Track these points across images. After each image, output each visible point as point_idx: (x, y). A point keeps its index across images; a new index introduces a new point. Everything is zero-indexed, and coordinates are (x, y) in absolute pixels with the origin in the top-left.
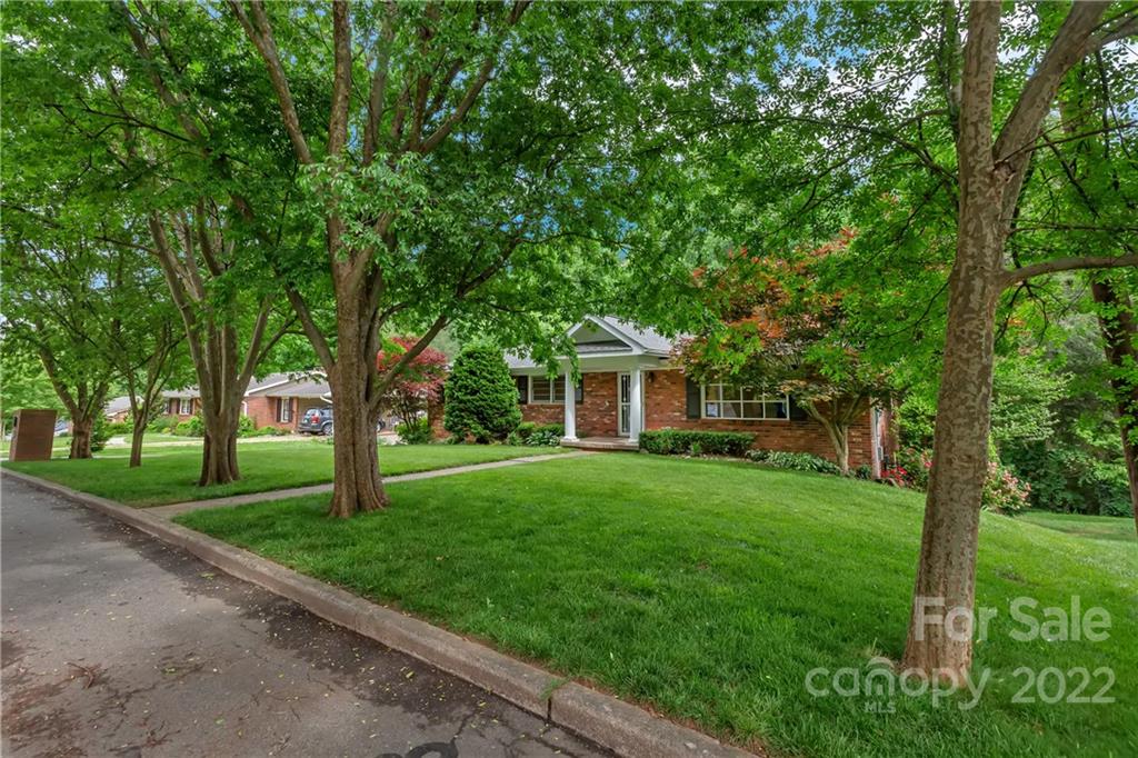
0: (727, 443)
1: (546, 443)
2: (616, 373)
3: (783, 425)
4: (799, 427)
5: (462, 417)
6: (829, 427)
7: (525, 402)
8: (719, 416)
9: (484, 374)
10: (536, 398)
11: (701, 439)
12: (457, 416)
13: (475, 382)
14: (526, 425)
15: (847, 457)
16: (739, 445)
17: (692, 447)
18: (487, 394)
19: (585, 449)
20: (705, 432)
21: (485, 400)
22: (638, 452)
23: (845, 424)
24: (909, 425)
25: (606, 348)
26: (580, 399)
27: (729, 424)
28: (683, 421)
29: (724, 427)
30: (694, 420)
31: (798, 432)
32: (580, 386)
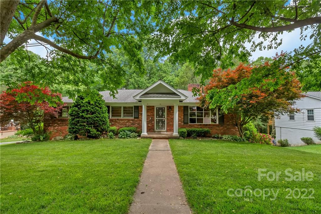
1: (129, 136)
2: (154, 106)
3: (216, 125)
4: (222, 126)
13: (92, 108)
26: (138, 117)
27: (199, 126)
28: (182, 125)
29: (197, 127)
30: (186, 124)
31: (221, 128)
32: (138, 111)
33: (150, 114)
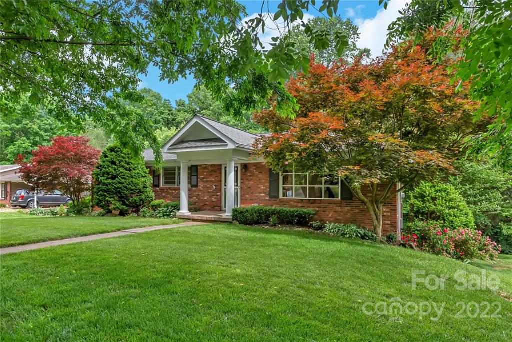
0: (297, 216)
1: (169, 215)
2: (221, 165)
3: (336, 203)
4: (347, 205)
5: (105, 196)
6: (369, 205)
7: (158, 186)
8: (292, 197)
9: (123, 164)
10: (166, 183)
11: (278, 213)
12: (101, 195)
13: (115, 170)
14: (156, 202)
15: (381, 227)
16: (305, 217)
17: (271, 219)
18: (125, 179)
19: (194, 220)
20: (281, 208)
21: (122, 183)
22: (231, 222)
23: (381, 202)
24: (419, 203)
25: (209, 144)
26: (196, 184)
27: (299, 202)
28: (267, 200)
29: (295, 204)
30: (275, 199)
31: (347, 208)
32: (196, 174)
33: (214, 179)
